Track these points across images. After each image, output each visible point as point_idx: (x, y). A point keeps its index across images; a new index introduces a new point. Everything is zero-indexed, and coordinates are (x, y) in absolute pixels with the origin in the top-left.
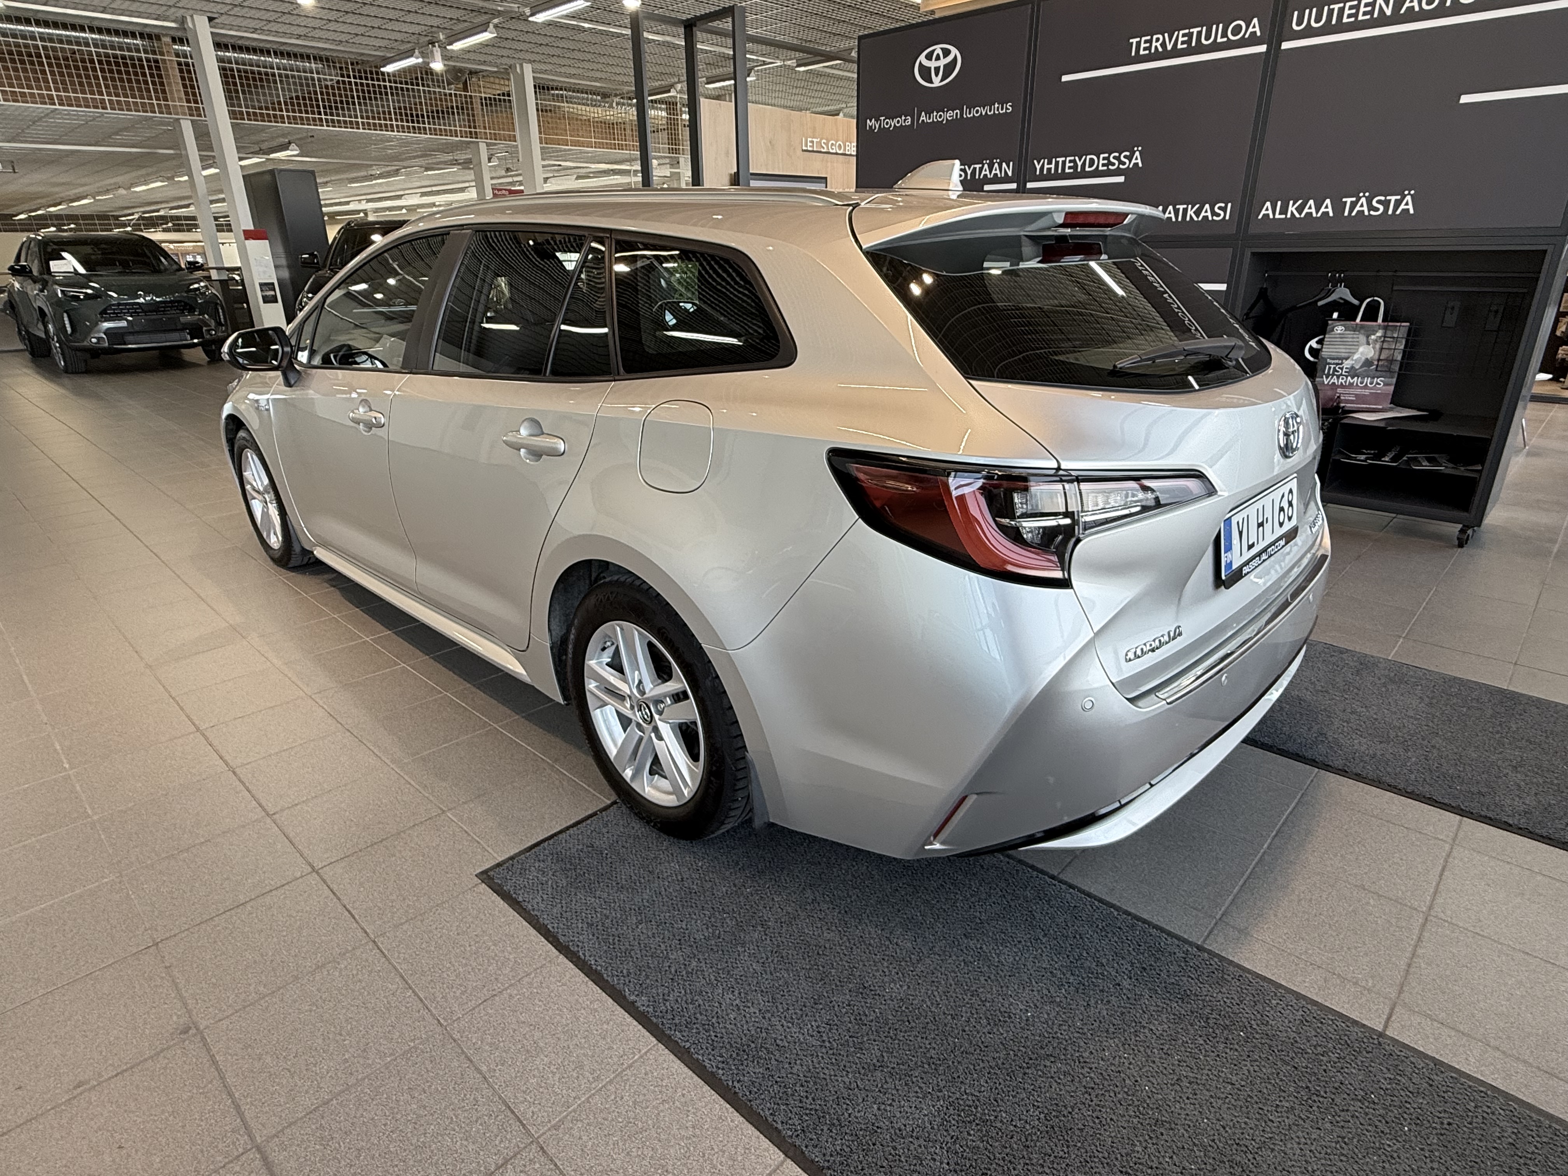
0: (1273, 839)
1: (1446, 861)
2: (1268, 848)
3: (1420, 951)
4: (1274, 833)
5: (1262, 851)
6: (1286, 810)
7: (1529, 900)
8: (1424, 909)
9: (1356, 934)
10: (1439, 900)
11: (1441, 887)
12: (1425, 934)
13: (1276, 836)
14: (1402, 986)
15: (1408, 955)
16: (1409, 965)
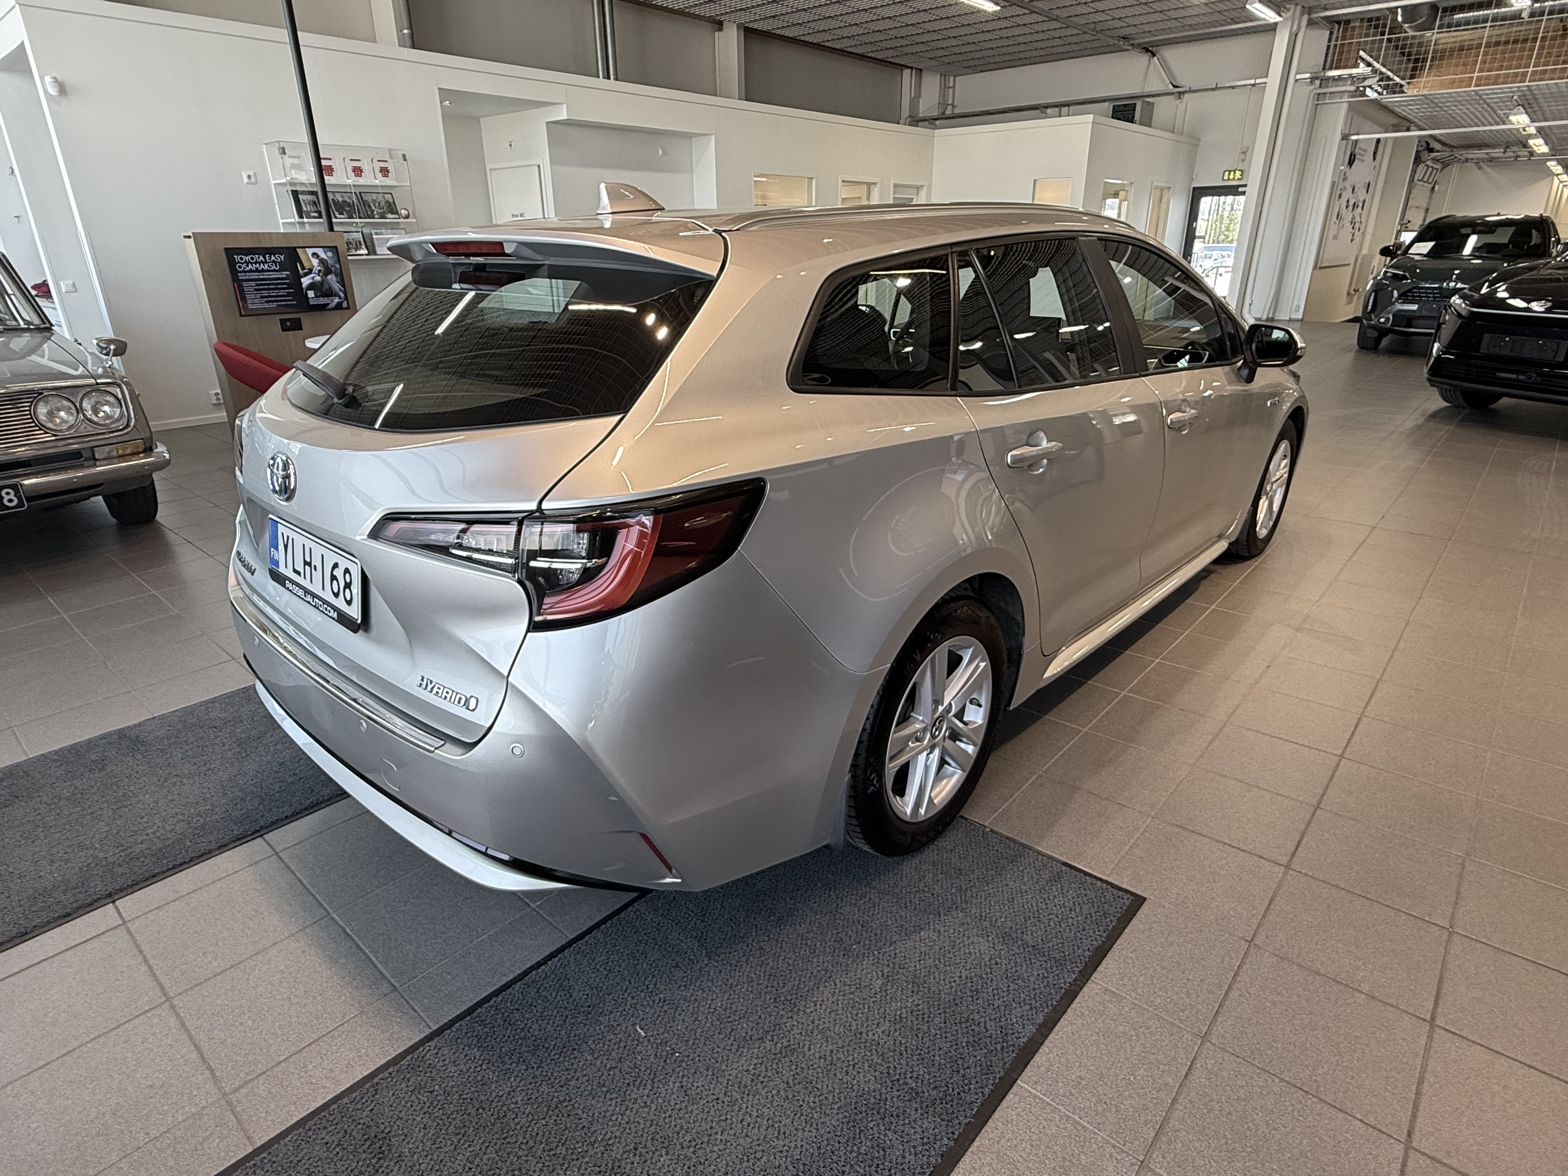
0: (342, 928)
1: (209, 1068)
2: (332, 918)
3: (144, 968)
4: (350, 932)
5: (331, 911)
6: (377, 958)
7: (104, 1114)
8: (175, 1002)
9: (196, 932)
10: (173, 1022)
11: (184, 1036)
12: (155, 983)
13: (345, 932)
14: (132, 936)
15: (149, 957)
16: (141, 952)
